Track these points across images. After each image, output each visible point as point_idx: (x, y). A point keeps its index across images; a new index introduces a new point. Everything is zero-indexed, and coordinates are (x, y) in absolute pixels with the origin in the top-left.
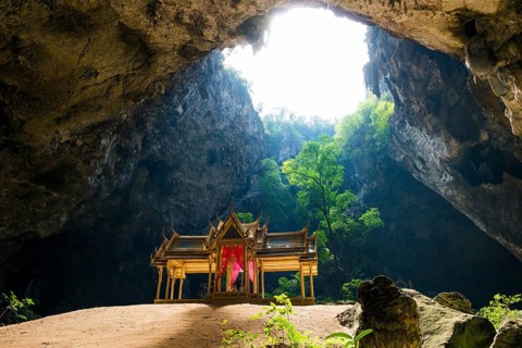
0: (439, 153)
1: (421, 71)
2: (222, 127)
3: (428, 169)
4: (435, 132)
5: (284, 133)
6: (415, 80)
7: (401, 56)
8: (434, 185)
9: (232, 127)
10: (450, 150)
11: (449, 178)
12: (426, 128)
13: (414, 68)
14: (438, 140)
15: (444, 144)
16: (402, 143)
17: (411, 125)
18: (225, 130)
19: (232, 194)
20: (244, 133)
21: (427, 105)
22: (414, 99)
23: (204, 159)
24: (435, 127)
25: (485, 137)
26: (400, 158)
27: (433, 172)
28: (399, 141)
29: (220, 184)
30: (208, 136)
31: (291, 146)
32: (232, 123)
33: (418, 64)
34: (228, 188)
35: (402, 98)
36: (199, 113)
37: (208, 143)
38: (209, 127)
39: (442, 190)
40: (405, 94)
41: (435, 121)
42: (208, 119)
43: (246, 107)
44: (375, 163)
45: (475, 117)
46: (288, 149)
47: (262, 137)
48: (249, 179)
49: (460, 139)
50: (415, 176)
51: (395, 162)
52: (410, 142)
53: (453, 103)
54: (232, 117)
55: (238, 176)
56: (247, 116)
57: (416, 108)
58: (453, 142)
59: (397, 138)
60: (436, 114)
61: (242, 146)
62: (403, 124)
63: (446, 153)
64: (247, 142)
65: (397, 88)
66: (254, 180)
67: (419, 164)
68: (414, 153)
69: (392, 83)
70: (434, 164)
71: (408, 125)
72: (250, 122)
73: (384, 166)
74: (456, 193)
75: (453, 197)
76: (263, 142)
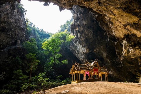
0: (83, 51)
1: (87, 32)
2: (11, 21)
3: (79, 53)
4: (84, 46)
5: (32, 31)
6: (84, 34)
7: (84, 27)
8: (79, 57)
9: (15, 22)
10: (87, 51)
11: (84, 57)
12: (83, 45)
13: (85, 31)
14: (84, 48)
15: (86, 50)
16: (74, 46)
17: (79, 43)
18: (12, 22)
19: (8, 44)
20: (20, 26)
21: (85, 40)
22: (82, 38)
24: (84, 45)
25: (95, 51)
26: (71, 49)
27: (80, 55)
28: (73, 45)
29: (4, 39)
30: (4, 22)
31: (34, 36)
33: (87, 31)
35: (79, 36)
36: (4, 12)
37: (4, 24)
38: (6, 19)
39: (81, 59)
40: (80, 36)
41: (85, 44)
42: (6, 16)
43: (22, 18)
44: (63, 48)
45: (95, 46)
46: (33, 36)
47: (25, 30)
48: (16, 41)
49: (90, 49)
50: (74, 54)
51: (69, 50)
52: (76, 47)
53: (91, 42)
54: (16, 19)
55: (12, 39)
56: (22, 21)
57: (82, 40)
58: (88, 50)
60: (86, 43)
61: (17, 30)
62: (76, 42)
63: (85, 51)
64: (20, 29)
65: (79, 34)
66: (19, 42)
67: (77, 52)
68: (76, 49)
69: (78, 32)
70: (81, 53)
71: (78, 43)
72: (23, 23)
73: (65, 50)
74: (84, 60)
75: (83, 61)
76: (25, 31)
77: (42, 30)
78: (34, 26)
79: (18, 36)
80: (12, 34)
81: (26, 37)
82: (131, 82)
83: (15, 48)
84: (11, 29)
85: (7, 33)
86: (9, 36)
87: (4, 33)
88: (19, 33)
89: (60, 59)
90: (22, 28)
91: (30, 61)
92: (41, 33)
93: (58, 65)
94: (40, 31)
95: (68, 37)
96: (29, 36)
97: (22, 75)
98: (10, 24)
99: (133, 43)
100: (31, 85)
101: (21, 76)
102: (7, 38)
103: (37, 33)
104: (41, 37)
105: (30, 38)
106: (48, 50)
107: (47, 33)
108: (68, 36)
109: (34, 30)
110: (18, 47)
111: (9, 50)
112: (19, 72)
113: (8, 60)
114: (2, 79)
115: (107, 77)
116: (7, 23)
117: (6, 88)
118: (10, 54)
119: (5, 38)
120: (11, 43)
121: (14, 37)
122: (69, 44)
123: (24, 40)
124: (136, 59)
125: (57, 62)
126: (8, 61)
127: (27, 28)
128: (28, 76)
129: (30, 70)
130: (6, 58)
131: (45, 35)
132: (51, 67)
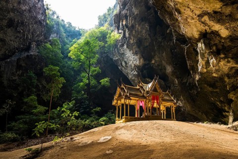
0: (135, 62)
1: (139, 28)
2: (24, 8)
3: (127, 67)
4: (136, 53)
5: (55, 26)
6: (136, 31)
7: (135, 19)
8: (127, 74)
9: (30, 11)
10: (140, 63)
11: (136, 73)
12: (133, 51)
13: (137, 26)
14: (136, 57)
15: (138, 60)
16: (119, 53)
17: (127, 47)
18: (25, 10)
19: (17, 49)
20: (36, 17)
21: (137, 43)
22: (132, 38)
23: (5, 22)
24: (136, 51)
25: (153, 62)
26: (115, 58)
27: (129, 68)
28: (118, 51)
29: (11, 40)
30: (13, 10)
31: (57, 34)
32: (30, 8)
33: (139, 25)
34: (16, 45)
35: (127, 35)
37: (12, 14)
38: (15, 5)
39: (130, 77)
40: (129, 34)
41: (137, 49)
43: (40, 3)
44: (102, 57)
45: (153, 54)
46: (55, 35)
47: (44, 23)
48: (30, 44)
49: (145, 59)
50: (119, 68)
51: (112, 59)
52: (123, 54)
53: (146, 45)
54: (31, 5)
55: (24, 40)
56: (40, 9)
57: (132, 41)
58: (142, 60)
59: (118, 50)
60: (139, 47)
61: (32, 24)
62: (122, 45)
63: (138, 63)
64: (36, 23)
65: (127, 30)
66: (34, 45)
67: (124, 64)
68: (123, 59)
69: (125, 27)
70: (131, 66)
71: (125, 47)
72: (41, 12)
73: (105, 59)
74: (136, 79)
75: (134, 80)
76: (44, 26)
77: (70, 23)
78: (58, 17)
79: (33, 34)
80: (24, 32)
81: (45, 36)
82: (216, 122)
83: (28, 56)
84: (22, 23)
85: (16, 29)
86: (19, 35)
87: (12, 30)
88: (34, 30)
89: (98, 77)
90: (39, 21)
91: (50, 79)
92: (68, 29)
93: (95, 87)
94: (67, 26)
95: (110, 37)
96: (50, 35)
97: (37, 105)
98: (21, 13)
99: (214, 48)
100: (50, 125)
101: (36, 108)
102: (16, 38)
103: (61, 29)
104: (68, 36)
105: (51, 38)
106: (79, 60)
107: (77, 29)
108: (110, 34)
109: (58, 24)
110: (32, 53)
111: (18, 59)
112: (31, 100)
113: (16, 78)
114: (6, 112)
115: (174, 112)
116: (18, 12)
117: (10, 130)
118: (19, 67)
119: (13, 38)
120: (22, 46)
121: (27, 36)
122: (111, 49)
123: (42, 42)
124: (221, 79)
125: (93, 82)
126: (16, 80)
127: (48, 21)
128: (47, 108)
129: (50, 97)
130: (13, 73)
131: (74, 32)
132: (83, 92)
